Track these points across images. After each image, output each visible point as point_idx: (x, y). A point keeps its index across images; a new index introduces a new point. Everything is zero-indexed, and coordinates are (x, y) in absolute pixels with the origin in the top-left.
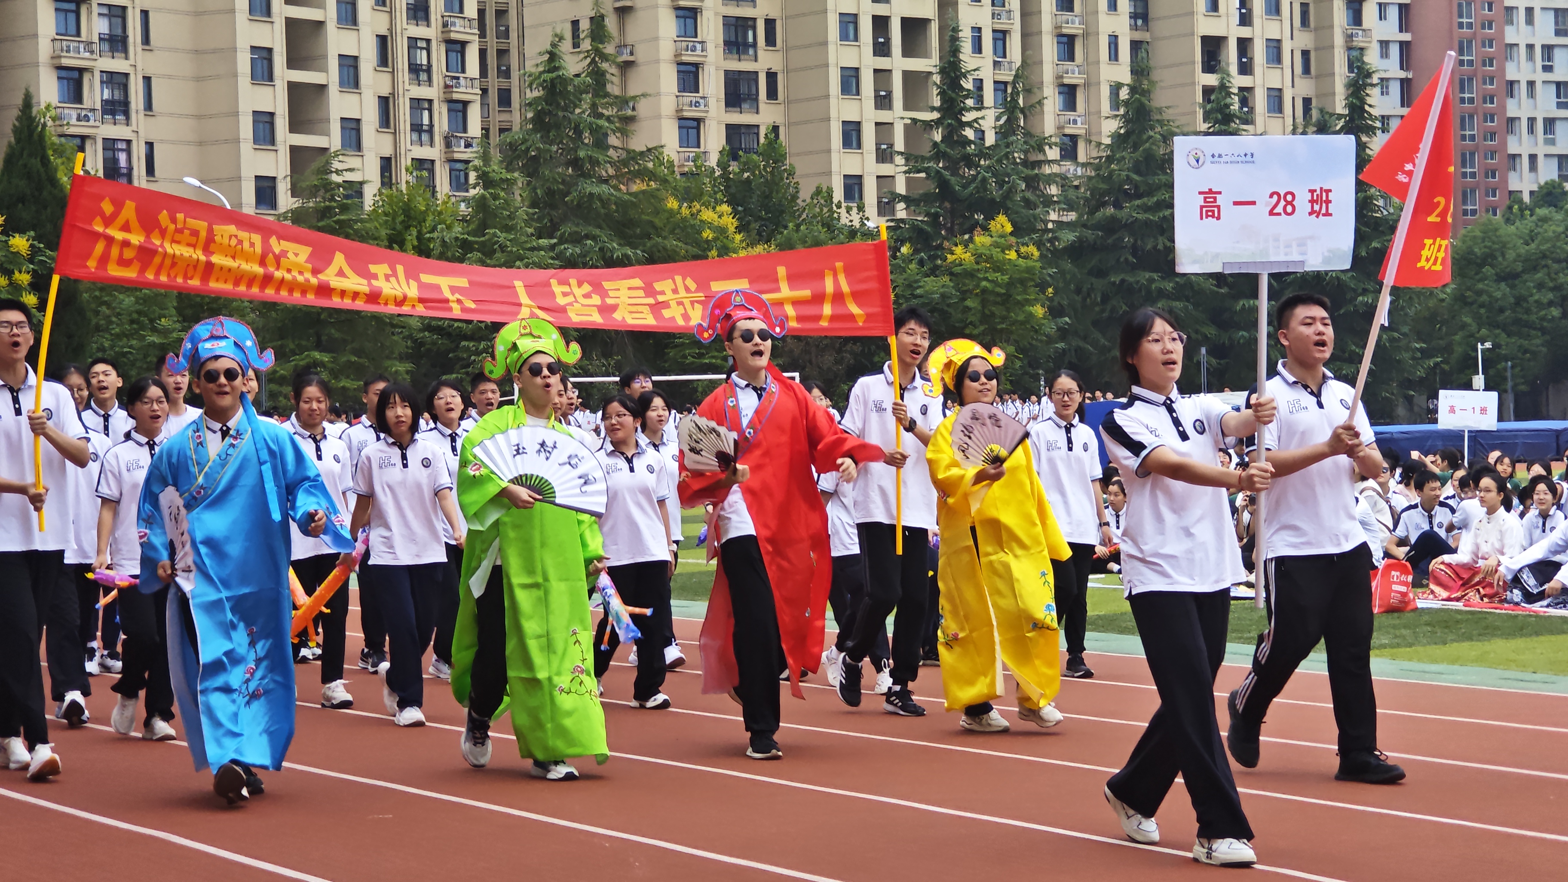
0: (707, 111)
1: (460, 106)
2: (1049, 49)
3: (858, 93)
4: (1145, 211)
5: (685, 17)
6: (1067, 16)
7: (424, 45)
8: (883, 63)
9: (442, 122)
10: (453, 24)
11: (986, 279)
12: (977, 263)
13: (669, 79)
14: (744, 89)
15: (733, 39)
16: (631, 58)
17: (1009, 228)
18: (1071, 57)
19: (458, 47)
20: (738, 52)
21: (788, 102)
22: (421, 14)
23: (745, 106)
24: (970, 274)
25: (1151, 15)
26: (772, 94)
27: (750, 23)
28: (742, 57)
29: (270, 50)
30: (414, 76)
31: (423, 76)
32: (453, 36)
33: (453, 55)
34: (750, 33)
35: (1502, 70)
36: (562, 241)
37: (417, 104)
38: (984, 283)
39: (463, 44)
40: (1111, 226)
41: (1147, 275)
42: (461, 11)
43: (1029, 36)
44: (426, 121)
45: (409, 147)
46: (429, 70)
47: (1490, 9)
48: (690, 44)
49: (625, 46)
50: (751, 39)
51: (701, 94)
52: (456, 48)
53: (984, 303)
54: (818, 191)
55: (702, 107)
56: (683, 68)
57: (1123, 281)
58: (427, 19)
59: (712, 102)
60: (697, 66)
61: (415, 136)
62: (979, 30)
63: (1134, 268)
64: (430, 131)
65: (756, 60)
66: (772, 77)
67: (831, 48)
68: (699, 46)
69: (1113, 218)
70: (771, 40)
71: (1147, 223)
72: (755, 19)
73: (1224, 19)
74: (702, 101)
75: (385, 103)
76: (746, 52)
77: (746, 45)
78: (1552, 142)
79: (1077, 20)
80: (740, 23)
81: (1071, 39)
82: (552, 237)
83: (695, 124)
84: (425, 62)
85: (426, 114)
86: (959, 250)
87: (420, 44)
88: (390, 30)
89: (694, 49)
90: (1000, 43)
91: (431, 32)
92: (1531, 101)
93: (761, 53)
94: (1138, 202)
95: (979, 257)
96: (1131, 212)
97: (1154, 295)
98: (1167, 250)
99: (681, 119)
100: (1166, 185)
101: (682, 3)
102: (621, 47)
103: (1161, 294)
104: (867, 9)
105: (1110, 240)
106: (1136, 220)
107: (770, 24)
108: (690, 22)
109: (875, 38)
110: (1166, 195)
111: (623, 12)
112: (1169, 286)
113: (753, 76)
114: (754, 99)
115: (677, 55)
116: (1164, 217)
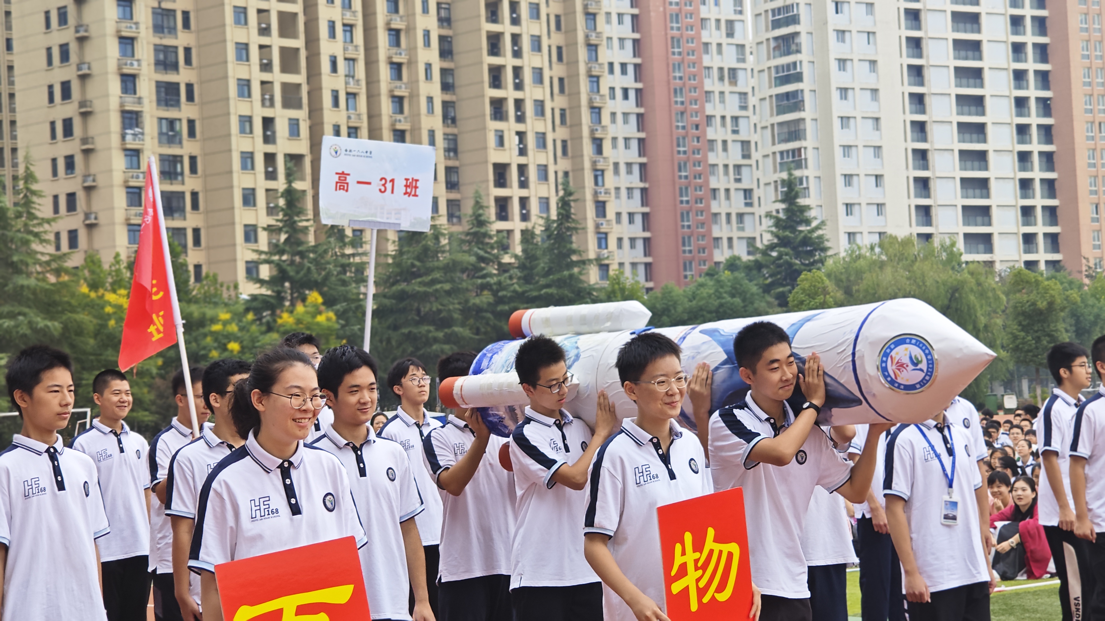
3: (255, 205)
4: (424, 286)
5: (131, 156)
8: (271, 184)
12: (297, 324)
13: (120, 198)
14: (174, 204)
15: (167, 169)
16: (94, 184)
17: (320, 300)
20: (170, 179)
21: (207, 212)
23: (176, 215)
25: (461, 148)
26: (195, 206)
27: (179, 159)
28: (174, 182)
34: (179, 166)
35: (707, 182)
40: (402, 296)
41: (426, 328)
47: (698, 141)
48: (135, 174)
49: (89, 175)
56: (130, 190)
57: (410, 332)
60: (140, 188)
63: (418, 323)
65: (183, 184)
66: (195, 195)
67: (235, 176)
68: (141, 175)
69: (403, 291)
70: (193, 170)
71: (426, 294)
72: (181, 156)
73: (508, 152)
76: (176, 178)
77: (176, 174)
78: (742, 229)
80: (171, 158)
86: (285, 316)
89: (138, 177)
92: (728, 202)
93: (187, 179)
94: (419, 280)
95: (299, 321)
96: (415, 286)
97: (429, 342)
98: (439, 311)
99: (130, 225)
100: (438, 268)
101: (129, 146)
102: (86, 176)
103: (436, 340)
104: (260, 149)
105: (401, 305)
106: (418, 292)
107: (193, 159)
108: (135, 159)
109: (266, 167)
110: (437, 275)
111: (87, 152)
112: (440, 335)
113: (181, 195)
114: (182, 210)
115: (126, 181)
116: (436, 291)
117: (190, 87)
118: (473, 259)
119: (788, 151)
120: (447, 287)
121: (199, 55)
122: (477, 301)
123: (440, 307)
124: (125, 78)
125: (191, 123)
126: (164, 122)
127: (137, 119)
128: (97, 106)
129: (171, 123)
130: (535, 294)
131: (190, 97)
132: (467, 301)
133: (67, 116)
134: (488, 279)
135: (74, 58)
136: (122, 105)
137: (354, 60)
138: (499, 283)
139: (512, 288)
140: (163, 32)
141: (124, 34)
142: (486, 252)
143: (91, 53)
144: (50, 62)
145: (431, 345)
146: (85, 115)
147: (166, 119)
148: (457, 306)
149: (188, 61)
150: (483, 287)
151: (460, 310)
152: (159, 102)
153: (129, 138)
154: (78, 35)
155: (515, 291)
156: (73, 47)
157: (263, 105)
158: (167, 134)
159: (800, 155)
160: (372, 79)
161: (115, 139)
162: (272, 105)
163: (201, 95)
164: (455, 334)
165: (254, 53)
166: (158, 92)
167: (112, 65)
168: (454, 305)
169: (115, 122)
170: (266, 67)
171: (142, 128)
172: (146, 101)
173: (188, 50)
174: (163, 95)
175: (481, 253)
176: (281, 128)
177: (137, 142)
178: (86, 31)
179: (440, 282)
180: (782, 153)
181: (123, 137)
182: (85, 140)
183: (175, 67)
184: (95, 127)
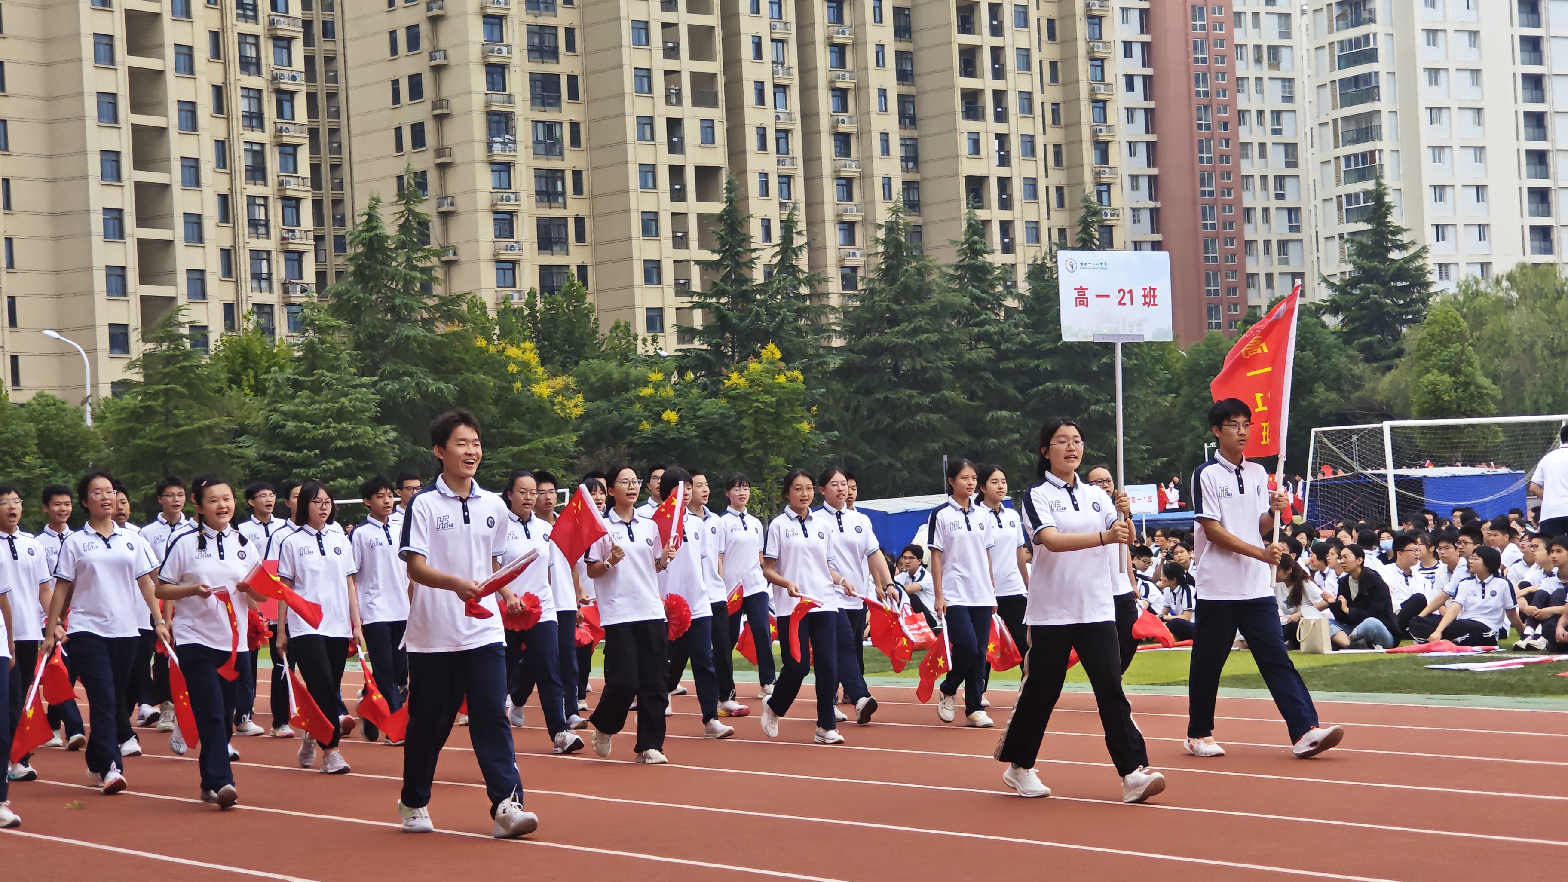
0: (521, 255)
1: (296, 256)
2: (829, 191)
3: (657, 235)
4: (904, 336)
5: (500, 171)
6: (844, 160)
7: (262, 202)
8: (679, 207)
9: (279, 269)
10: (288, 183)
11: (758, 401)
12: (750, 387)
13: (486, 227)
14: (554, 234)
15: (544, 189)
16: (452, 209)
17: (778, 355)
18: (850, 198)
19: (293, 203)
20: (549, 201)
21: (596, 244)
22: (258, 175)
23: (556, 248)
24: (744, 397)
25: (921, 158)
26: (580, 237)
27: (559, 174)
28: (553, 205)
29: (120, 211)
30: (253, 230)
31: (262, 230)
32: (289, 193)
33: (289, 211)
34: (559, 184)
35: (1239, 199)
36: (382, 378)
37: (257, 255)
38: (756, 404)
39: (298, 200)
40: (876, 350)
41: (908, 392)
42: (295, 170)
43: (812, 179)
44: (265, 270)
45: (250, 294)
46: (267, 224)
47: (1227, 146)
48: (505, 195)
49: (446, 198)
50: (560, 189)
51: (515, 239)
52: (292, 204)
53: (757, 422)
54: (617, 326)
55: (517, 251)
56: (498, 216)
57: (886, 398)
58: (264, 179)
59: (526, 246)
60: (511, 214)
61: (255, 284)
62: (766, 175)
63: (895, 386)
64: (269, 278)
65: (565, 208)
66: (579, 222)
67: (633, 195)
68: (513, 197)
69: (876, 344)
70: (578, 189)
71: (906, 346)
72: (563, 171)
73: (985, 161)
74: (516, 245)
75: (227, 255)
76: (556, 201)
77: (556, 195)
78: (1286, 262)
79: (854, 164)
80: (549, 175)
81: (849, 181)
82: (374, 375)
83: (510, 266)
84: (263, 217)
85: (265, 263)
86: (735, 376)
87: (258, 201)
88: (231, 189)
89: (508, 199)
90: (785, 187)
91: (268, 190)
92: (1266, 225)
93: (569, 201)
94: (897, 328)
95: (752, 382)
96: (891, 337)
97: (913, 410)
98: (924, 370)
99: (498, 262)
100: (922, 313)
101: (497, 159)
102: (442, 199)
103: (920, 408)
104: (664, 160)
105: (874, 363)
106: (897, 344)
107: (577, 175)
108: (504, 175)
109: (672, 185)
110: (922, 322)
111: (443, 167)
112: (927, 401)
113: (562, 222)
114: (564, 242)
115: (493, 205)
116: (921, 341)
117: (573, 80)
118: (967, 300)
119: (1356, 156)
120: (934, 337)
121: (584, 40)
122: (974, 355)
123: (925, 364)
124: (491, 69)
125: (575, 127)
126: (540, 126)
127: (507, 123)
128: (456, 106)
129: (549, 127)
130: (1049, 346)
131: (573, 94)
132: (960, 356)
133: (417, 120)
134: (987, 327)
135: (425, 44)
136: (488, 104)
137: (783, 41)
138: (1001, 333)
139: (1018, 339)
140: (539, 9)
141: (490, 11)
142: (984, 292)
143: (447, 36)
144: (394, 50)
145: (914, 414)
146: (440, 119)
147: (544, 122)
148: (948, 363)
149: (570, 46)
150: (979, 338)
151: (951, 367)
152: (533, 98)
153: (497, 148)
154: (431, 14)
155: (1022, 343)
156: (424, 30)
157: (668, 102)
158: (544, 142)
159: (1373, 160)
160: (806, 69)
161: (480, 150)
162: (679, 102)
163: (587, 90)
164: (946, 400)
165: (656, 34)
166: (532, 87)
167: (475, 52)
168: (944, 362)
169: (479, 127)
170: (671, 52)
171: (514, 135)
172: (518, 99)
173: (570, 32)
174: (539, 90)
175: (978, 292)
176: (691, 132)
177: (508, 153)
178: (441, 8)
179: (927, 331)
180: (1348, 158)
181: (490, 146)
182: (440, 152)
183: (553, 54)
184: (453, 133)
